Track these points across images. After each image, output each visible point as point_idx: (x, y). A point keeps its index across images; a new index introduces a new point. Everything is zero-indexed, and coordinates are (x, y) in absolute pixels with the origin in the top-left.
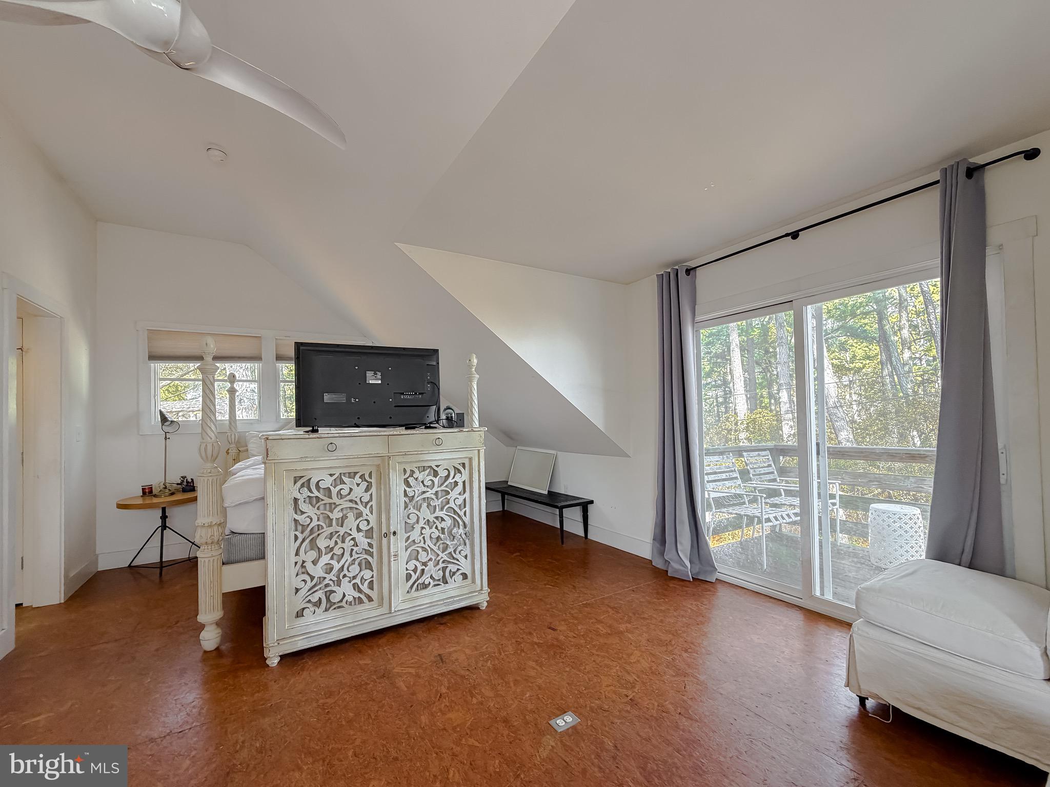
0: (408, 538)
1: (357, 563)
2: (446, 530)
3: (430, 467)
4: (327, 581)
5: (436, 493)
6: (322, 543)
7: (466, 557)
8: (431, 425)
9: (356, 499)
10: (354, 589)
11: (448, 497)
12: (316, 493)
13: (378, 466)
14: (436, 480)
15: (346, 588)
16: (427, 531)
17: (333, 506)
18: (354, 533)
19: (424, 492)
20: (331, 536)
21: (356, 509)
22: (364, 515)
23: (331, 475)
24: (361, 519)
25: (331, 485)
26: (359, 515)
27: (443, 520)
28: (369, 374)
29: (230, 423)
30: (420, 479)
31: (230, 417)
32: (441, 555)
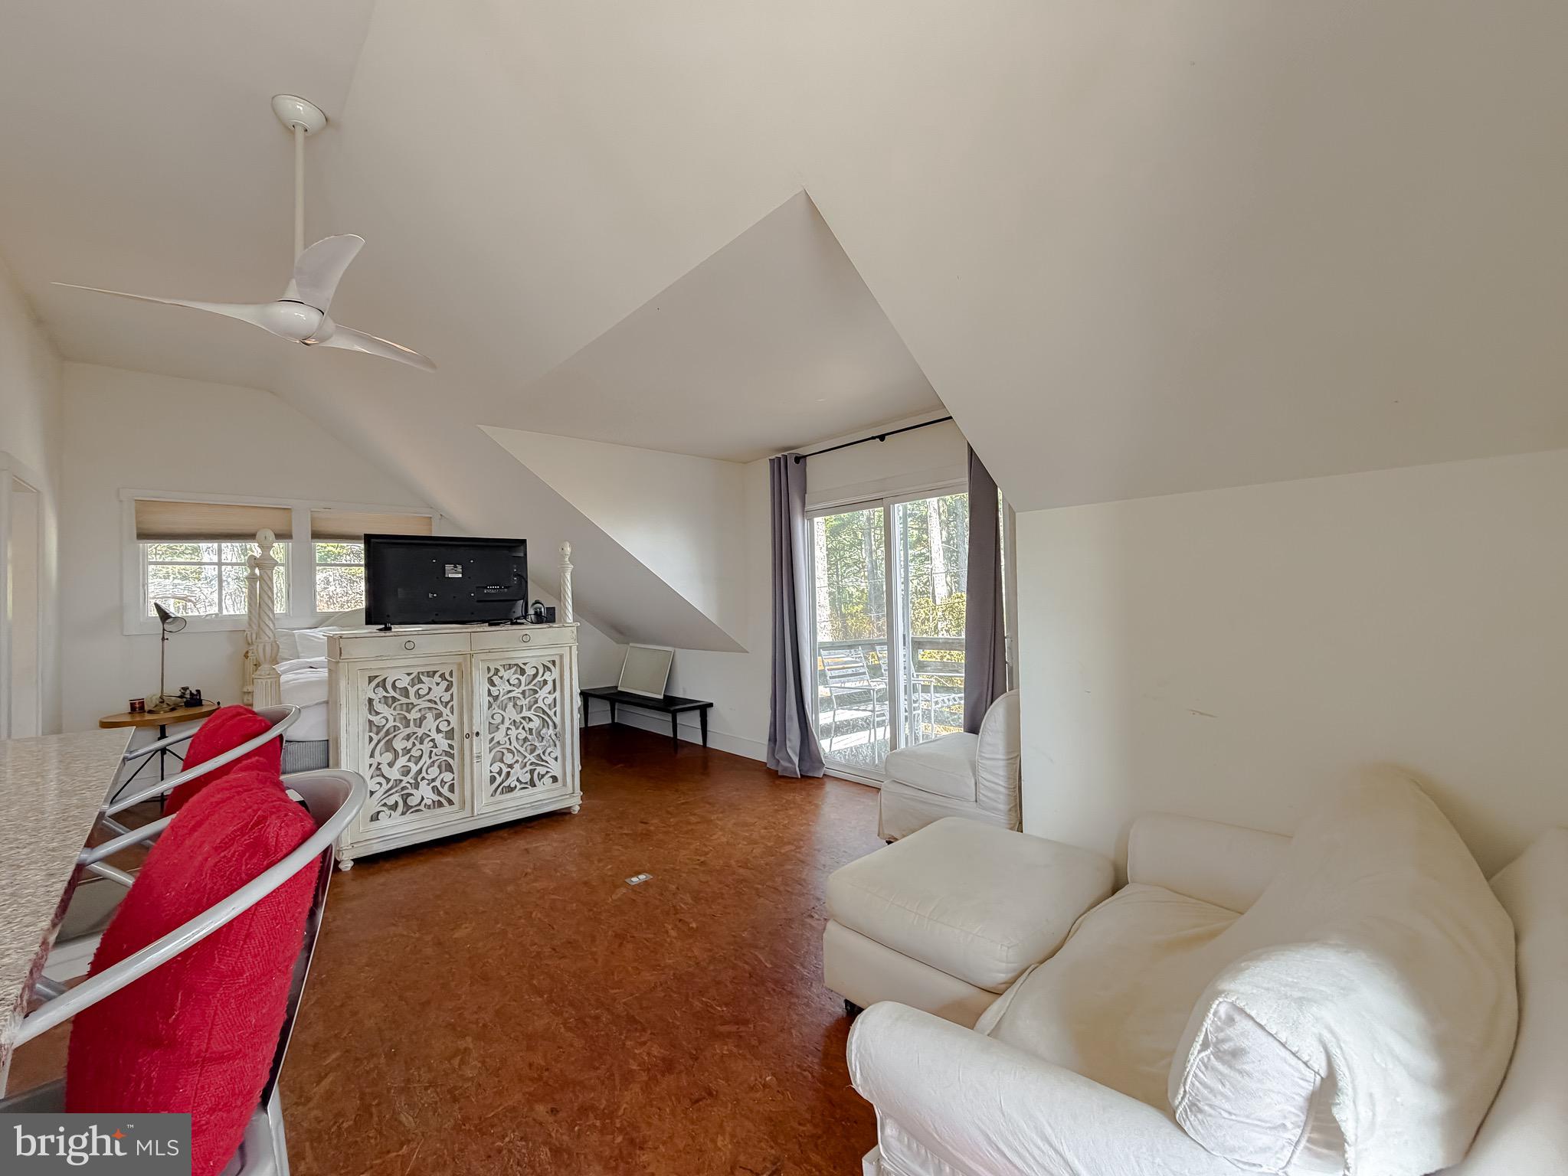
0: (493, 739)
1: (436, 764)
2: (534, 731)
3: (517, 665)
4: (403, 784)
5: (523, 693)
6: (399, 744)
7: (556, 759)
8: (518, 621)
9: (435, 699)
10: (434, 793)
11: (537, 696)
12: (392, 693)
13: (460, 665)
14: (523, 679)
15: (425, 791)
16: (513, 732)
17: (410, 706)
18: (434, 734)
19: (510, 691)
20: (408, 737)
21: (436, 709)
22: (444, 715)
23: (409, 674)
24: (441, 719)
25: (409, 684)
26: (439, 715)
27: (530, 720)
28: (448, 567)
29: (249, 617)
30: (506, 677)
31: (250, 611)
32: (529, 756)
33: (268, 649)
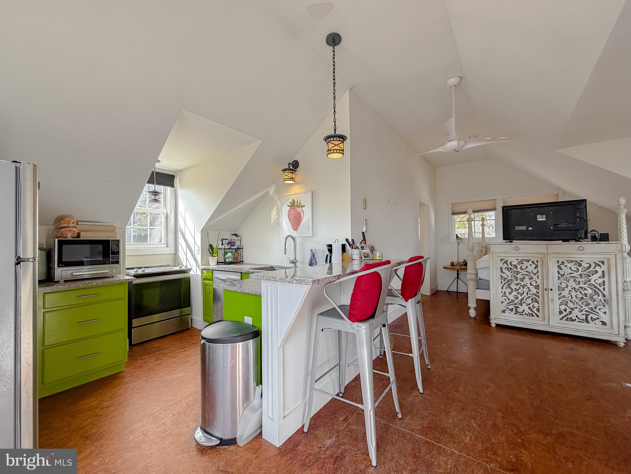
0: (561, 294)
1: (530, 298)
2: (588, 295)
3: (576, 261)
4: (515, 302)
5: (581, 275)
6: (513, 286)
7: (604, 313)
8: (580, 240)
9: (529, 271)
10: (530, 310)
11: (590, 278)
12: (510, 266)
13: (542, 258)
14: (580, 268)
15: (524, 307)
16: (574, 293)
17: (518, 273)
18: (529, 286)
19: (571, 273)
20: (517, 284)
21: (530, 275)
22: (534, 278)
23: (517, 260)
24: (532, 280)
25: (517, 264)
26: (531, 278)
27: (585, 289)
28: (538, 216)
29: (482, 238)
30: (569, 266)
31: (482, 236)
32: (584, 307)
33: (471, 247)
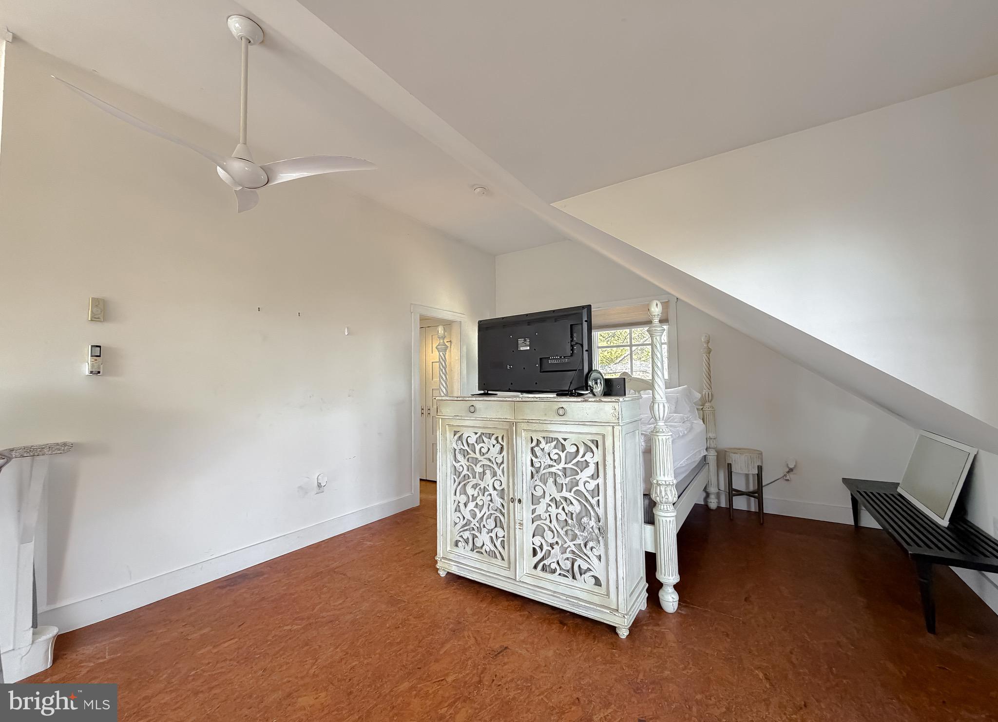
0: (534, 510)
1: (493, 517)
3: (558, 439)
4: (472, 524)
5: (564, 470)
6: (470, 490)
9: (491, 458)
10: (491, 543)
11: (578, 477)
12: (466, 448)
13: (507, 430)
14: (563, 456)
15: (486, 538)
16: (553, 510)
17: (477, 461)
18: (491, 490)
19: (550, 466)
20: (475, 487)
21: (492, 467)
22: (498, 475)
23: (476, 433)
24: (495, 478)
25: (476, 442)
26: (494, 474)
27: (571, 502)
30: (547, 450)
32: (569, 543)
